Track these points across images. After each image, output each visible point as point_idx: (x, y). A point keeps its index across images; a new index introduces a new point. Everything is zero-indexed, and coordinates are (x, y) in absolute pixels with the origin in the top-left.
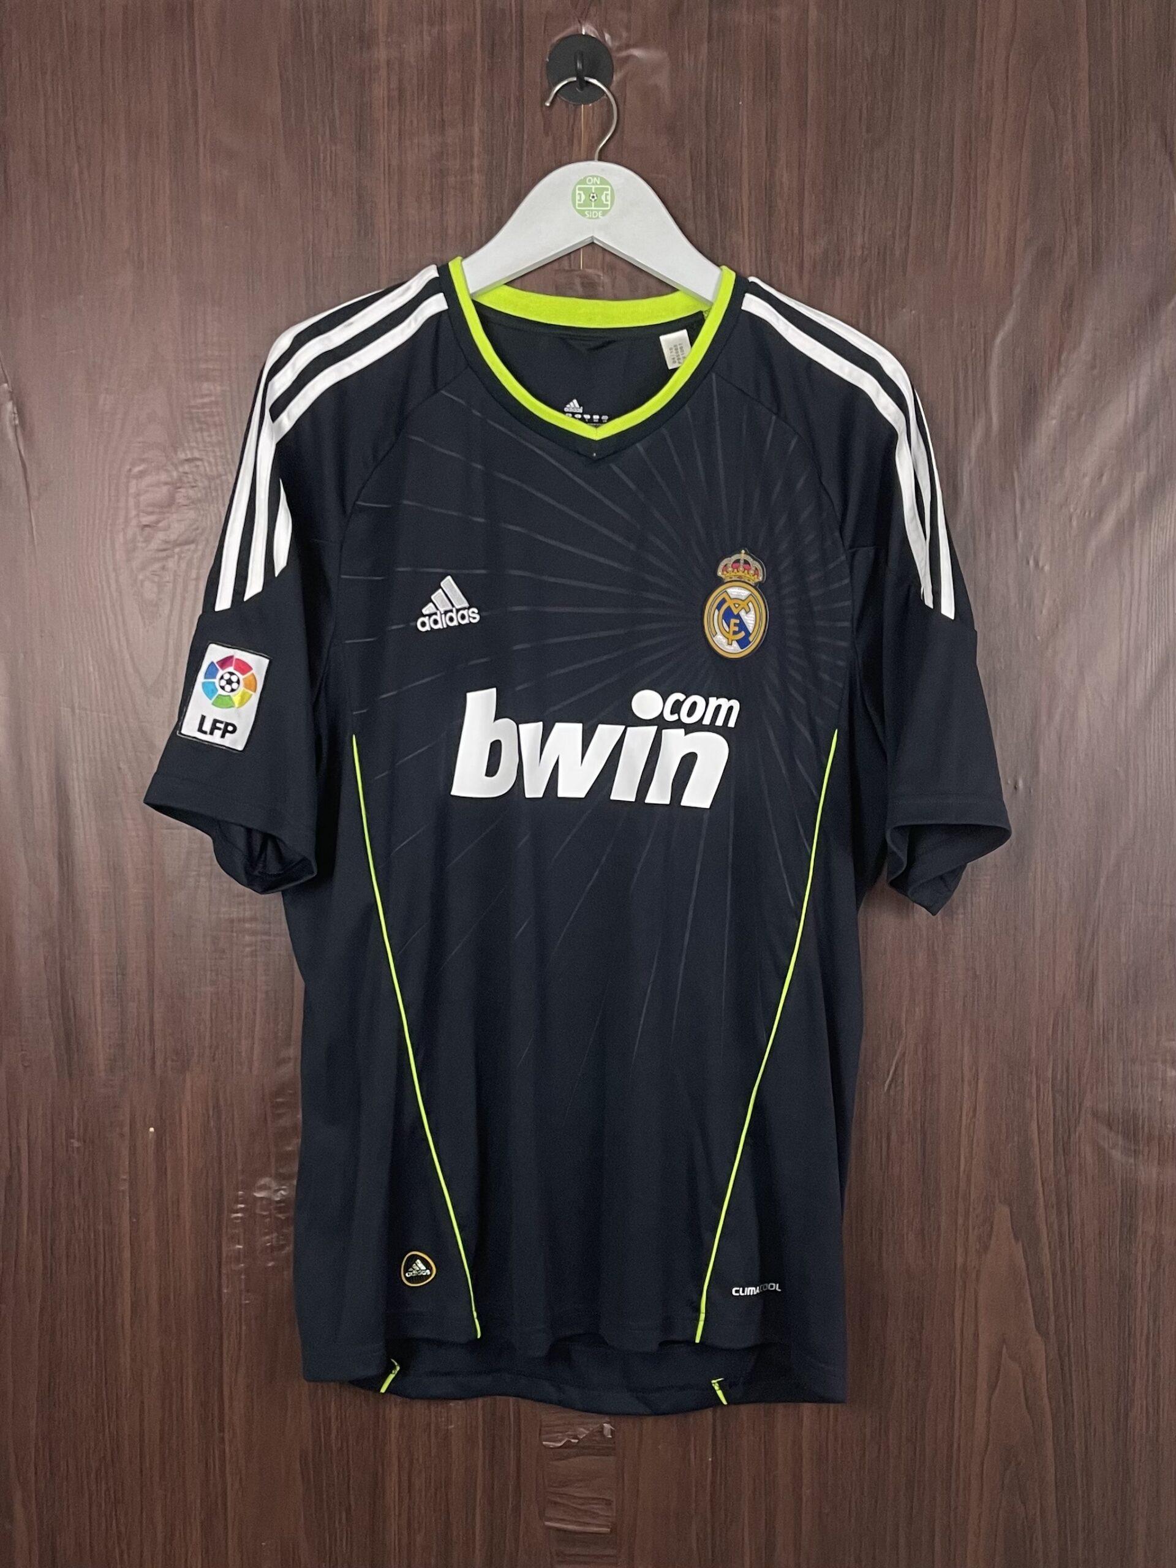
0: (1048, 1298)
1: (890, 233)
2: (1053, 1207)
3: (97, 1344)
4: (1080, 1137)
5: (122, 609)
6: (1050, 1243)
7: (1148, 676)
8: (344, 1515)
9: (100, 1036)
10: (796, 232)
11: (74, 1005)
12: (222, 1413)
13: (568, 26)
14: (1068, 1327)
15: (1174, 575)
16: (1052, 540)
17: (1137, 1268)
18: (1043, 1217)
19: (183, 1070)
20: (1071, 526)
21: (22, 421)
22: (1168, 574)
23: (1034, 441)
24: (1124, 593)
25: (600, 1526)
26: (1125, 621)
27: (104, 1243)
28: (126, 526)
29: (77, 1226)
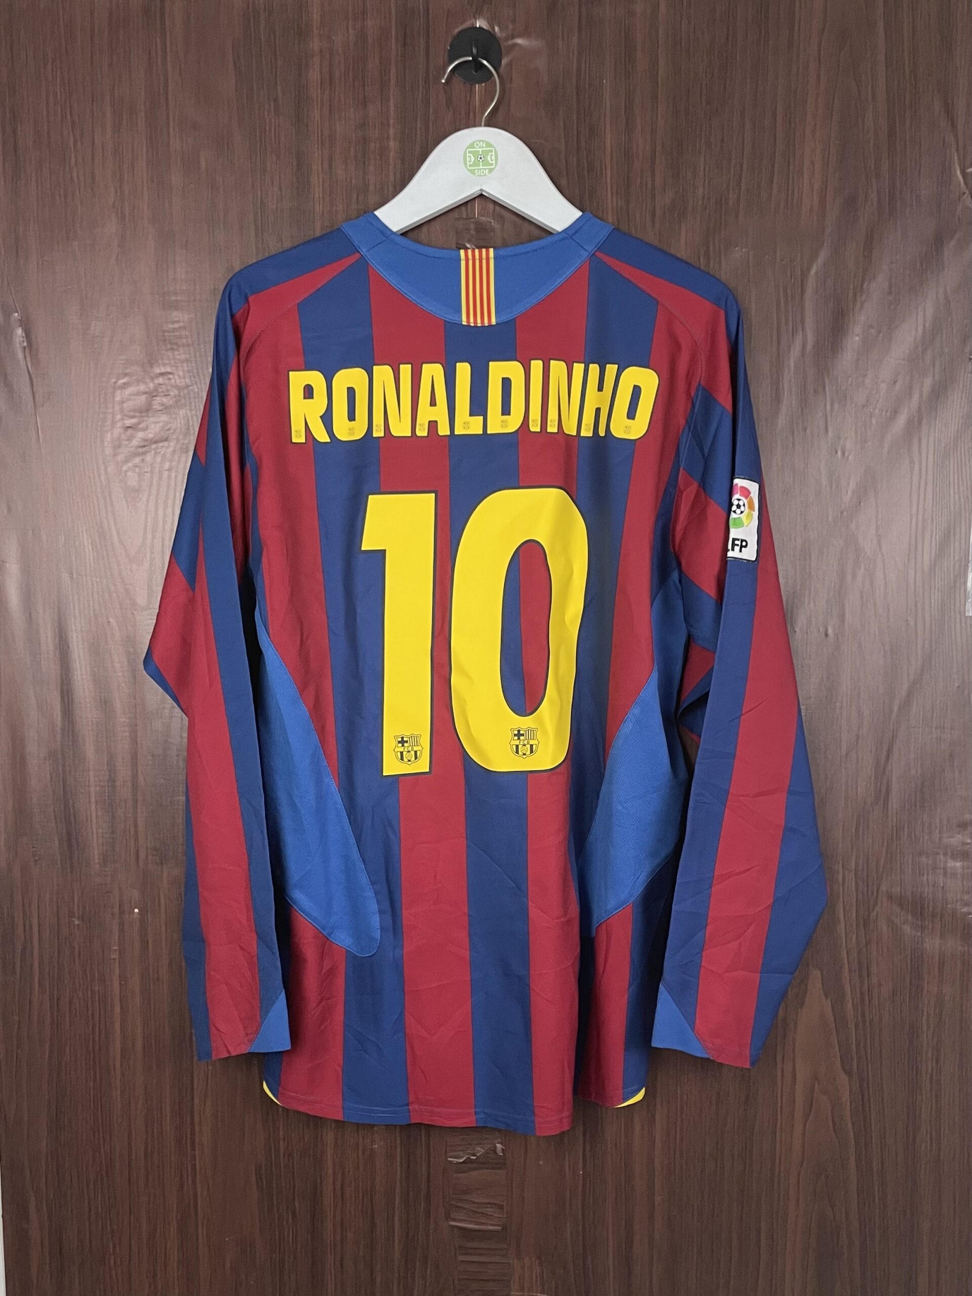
0: (852, 1043)
1: (725, 186)
2: (855, 971)
3: (95, 1080)
4: (877, 916)
5: (110, 494)
6: (853, 1000)
7: (933, 544)
8: (290, 1216)
9: (95, 836)
10: (649, 186)
11: (74, 811)
12: (193, 1134)
13: (465, 20)
14: (868, 1067)
15: (954, 462)
16: (856, 434)
17: (923, 1019)
18: (847, 979)
19: (161, 863)
20: (871, 422)
21: (30, 343)
22: (949, 462)
23: (842, 354)
24: (913, 477)
25: (493, 1225)
26: (915, 499)
27: (100, 1001)
28: (113, 427)
29: (78, 987)
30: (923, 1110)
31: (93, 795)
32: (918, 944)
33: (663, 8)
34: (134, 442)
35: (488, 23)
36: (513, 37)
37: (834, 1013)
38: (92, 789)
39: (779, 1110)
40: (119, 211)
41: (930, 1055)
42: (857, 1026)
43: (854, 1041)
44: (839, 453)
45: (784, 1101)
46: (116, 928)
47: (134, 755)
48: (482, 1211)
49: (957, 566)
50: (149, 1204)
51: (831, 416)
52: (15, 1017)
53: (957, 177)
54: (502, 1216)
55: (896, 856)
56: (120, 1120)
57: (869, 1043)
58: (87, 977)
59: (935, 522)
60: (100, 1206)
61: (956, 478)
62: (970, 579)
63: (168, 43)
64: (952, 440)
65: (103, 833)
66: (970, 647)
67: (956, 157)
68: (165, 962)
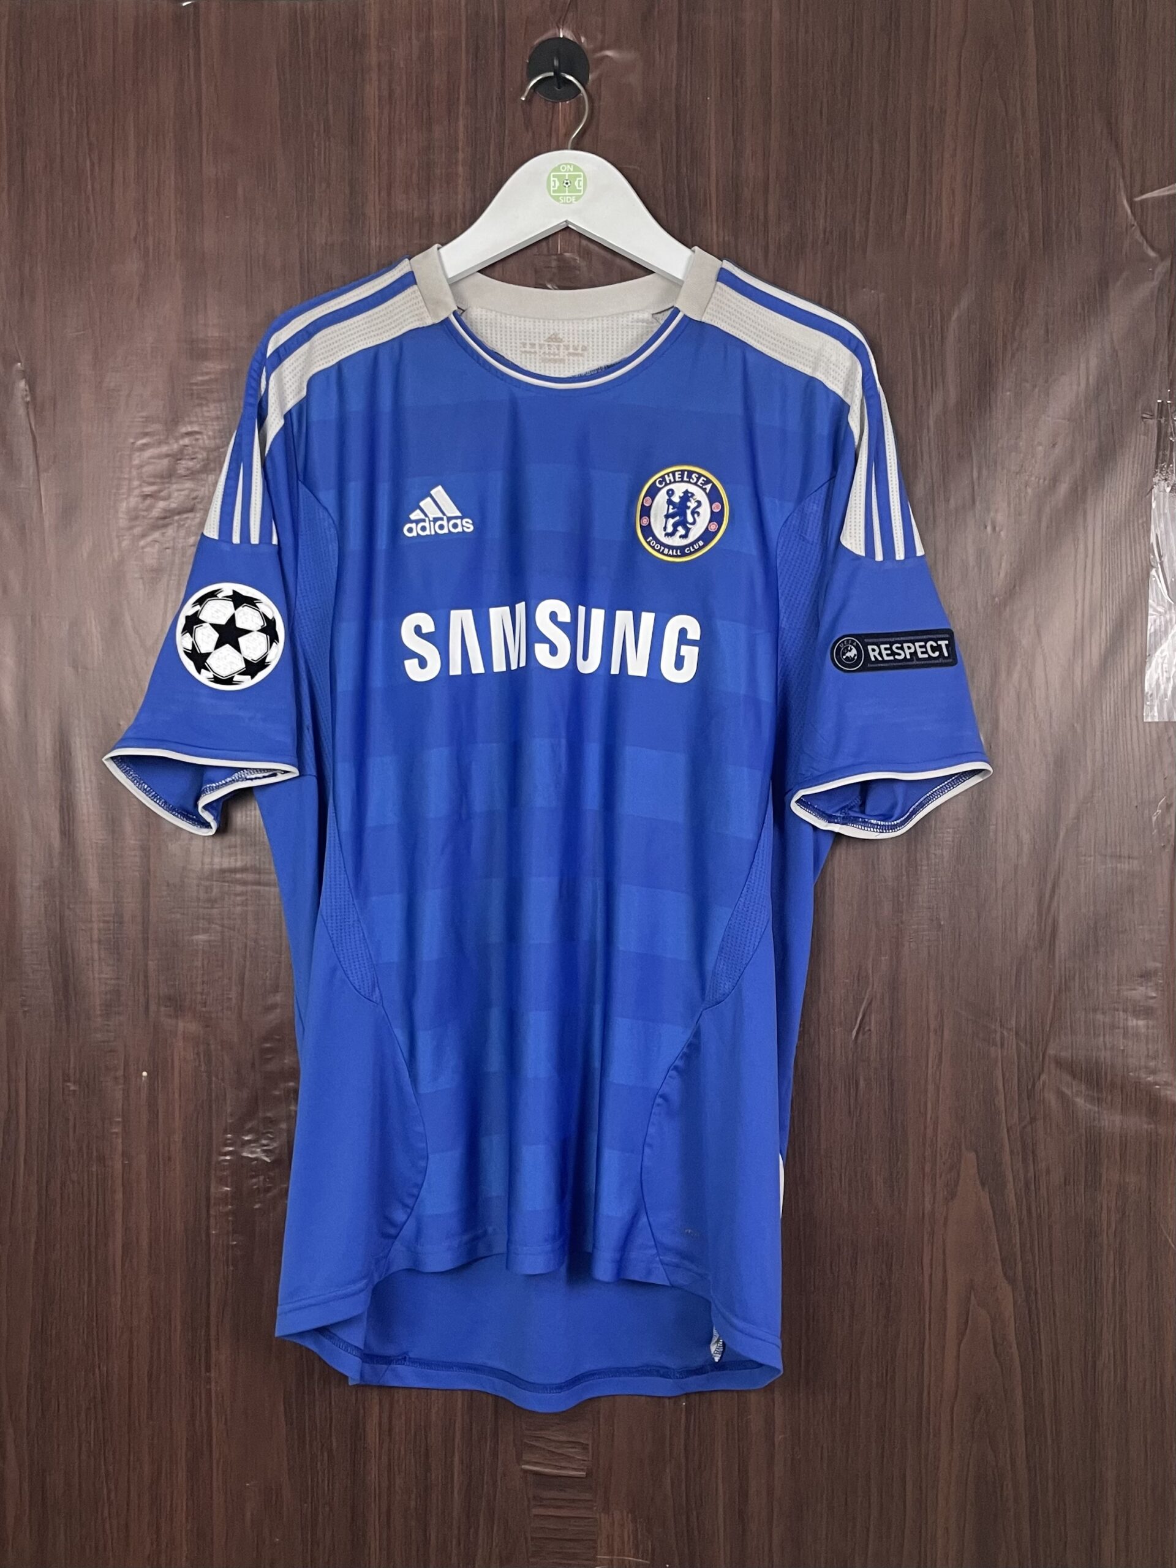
0: (1016, 1244)
1: (850, 217)
2: (1018, 1154)
3: (89, 1284)
4: (1044, 1086)
5: (124, 575)
6: (1015, 1189)
7: (1103, 636)
8: (326, 1454)
9: (97, 983)
10: (761, 215)
11: (72, 952)
12: (208, 1351)
13: (546, 30)
14: (1035, 1273)
15: (1126, 539)
16: (1009, 504)
17: (1103, 1215)
18: (1009, 1162)
19: (177, 1017)
20: (1026, 493)
21: (34, 398)
22: (1120, 538)
23: (990, 412)
24: (1078, 557)
25: (575, 1469)
26: (1080, 582)
27: (97, 1185)
28: (129, 495)
29: (72, 1168)
30: (1105, 1328)
31: (96, 932)
32: (1094, 1119)
33: (776, 15)
34: (154, 513)
35: (573, 31)
36: (602, 48)
37: (993, 1207)
38: (95, 926)
39: (927, 1327)
40: (142, 245)
41: (1111, 1259)
42: (1021, 1223)
43: (1018, 1241)
44: (989, 529)
45: (933, 1317)
46: (119, 1095)
47: (146, 885)
48: (560, 1451)
49: (1132, 661)
50: (152, 1439)
51: (979, 484)
53: (1123, 206)
54: (586, 1458)
55: (1065, 1013)
56: (119, 1333)
57: (1036, 1243)
58: (83, 1156)
59: (1104, 609)
60: (92, 1443)
61: (1129, 558)
62: (1147, 677)
63: (203, 56)
64: (1123, 513)
65: (107, 979)
66: (1150, 759)
67: (1122, 185)
68: (177, 1137)
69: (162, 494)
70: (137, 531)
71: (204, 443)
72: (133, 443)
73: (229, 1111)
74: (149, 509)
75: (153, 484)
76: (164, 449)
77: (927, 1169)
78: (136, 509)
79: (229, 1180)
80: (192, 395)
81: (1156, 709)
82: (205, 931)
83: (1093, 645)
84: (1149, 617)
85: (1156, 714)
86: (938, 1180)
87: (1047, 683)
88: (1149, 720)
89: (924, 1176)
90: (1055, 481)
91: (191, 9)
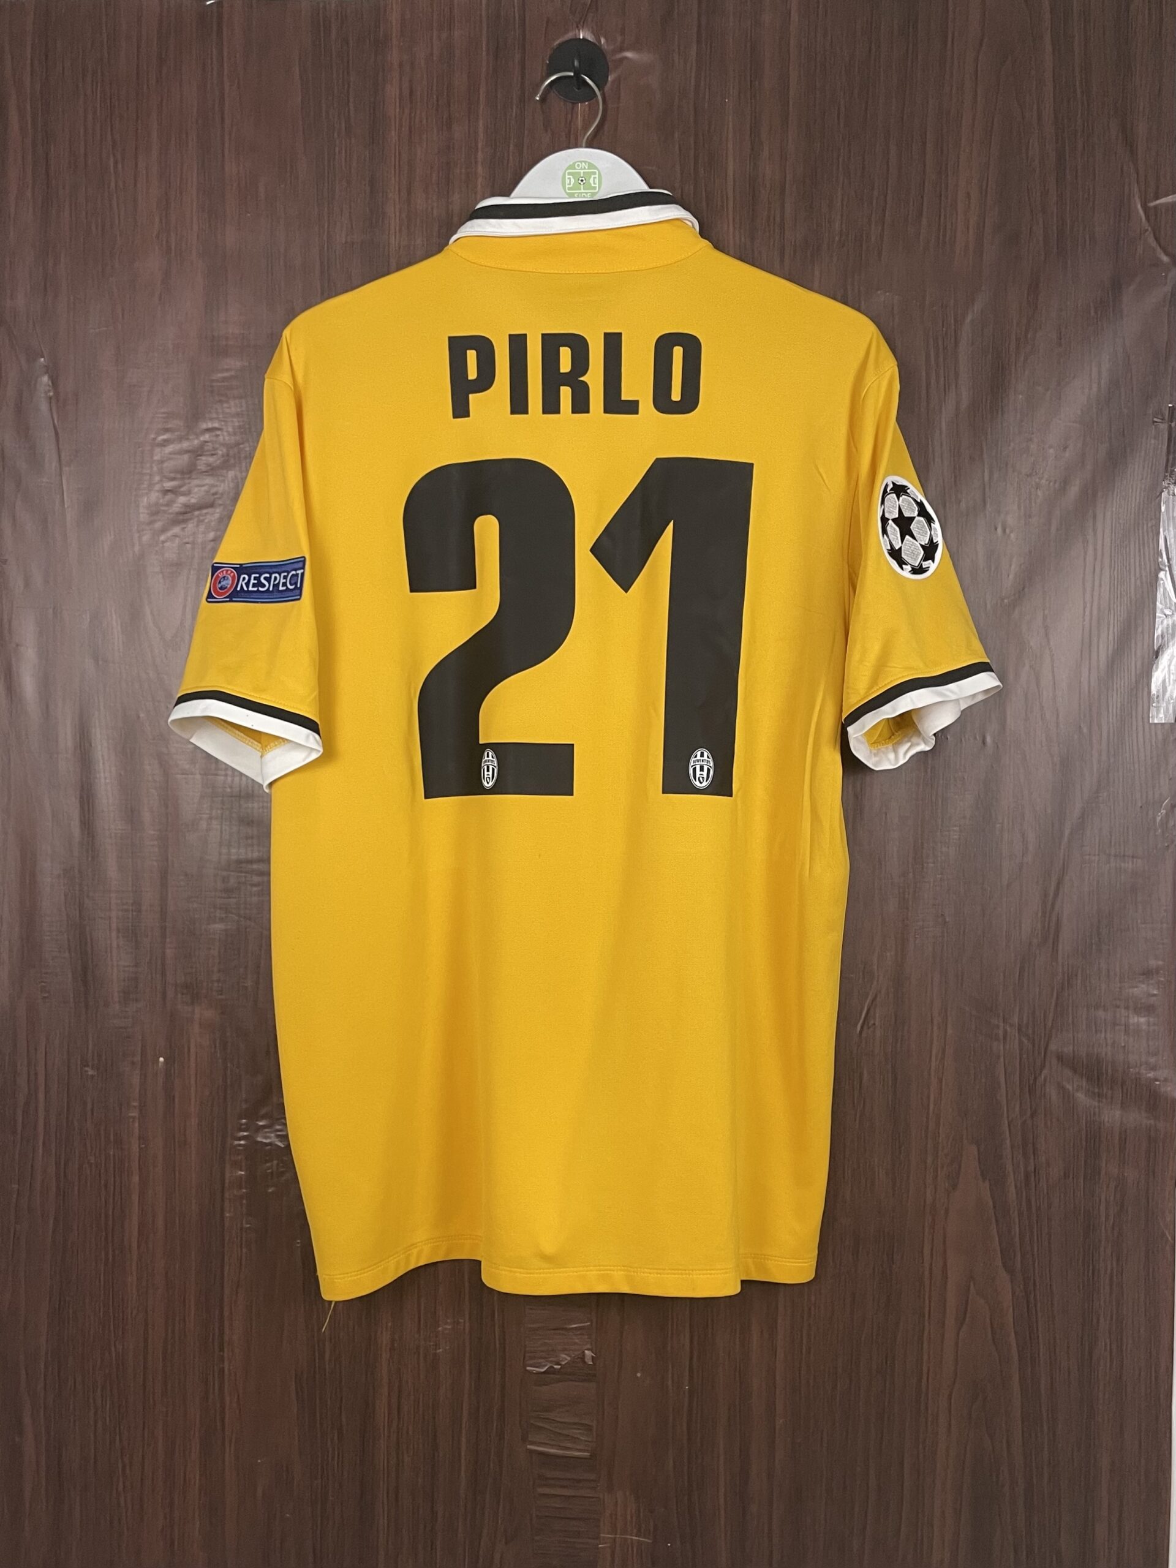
0: (1015, 1236)
1: (866, 221)
2: (1019, 1148)
3: (106, 1264)
4: (1045, 1081)
5: (144, 569)
6: (1016, 1182)
7: (1111, 638)
8: (336, 1434)
9: (115, 970)
10: (778, 219)
11: (91, 939)
12: (222, 1333)
13: (566, 31)
14: (1034, 1264)
15: (1135, 542)
16: (1019, 508)
17: (1101, 1208)
18: (1010, 1156)
19: (192, 1003)
20: (1037, 495)
21: (57, 393)
22: (1129, 542)
23: (1002, 415)
24: (1087, 559)
25: (580, 1450)
26: (1088, 585)
27: (114, 1168)
28: (150, 491)
29: (89, 1151)
30: (1102, 1320)
31: (114, 920)
32: (1094, 1114)
33: (795, 17)
34: (174, 509)
35: (594, 34)
36: (622, 50)
37: (993, 1198)
38: (114, 914)
39: (927, 1316)
40: (164, 243)
41: (1109, 1252)
42: (1020, 1214)
43: (1018, 1234)
44: (999, 530)
45: (933, 1304)
46: (136, 1080)
47: (164, 875)
48: (565, 1432)
49: (1139, 664)
50: (167, 1415)
51: (990, 486)
52: (13, 1186)
53: (1138, 212)
54: (590, 1440)
55: (1067, 1009)
56: (135, 1312)
57: (1035, 1234)
58: (100, 1139)
59: (1112, 611)
60: (108, 1419)
61: (1137, 561)
62: (1154, 680)
63: (225, 54)
64: (1133, 516)
65: (124, 966)
66: (1155, 759)
67: (1136, 190)
68: (194, 1121)
69: (182, 489)
70: (158, 525)
71: (224, 439)
72: (154, 439)
73: (244, 1096)
74: (169, 504)
75: (173, 479)
76: (185, 445)
77: (929, 1160)
78: (157, 504)
79: (243, 1164)
80: (212, 392)
81: (1162, 711)
82: (222, 920)
83: (1101, 646)
84: (1157, 620)
85: (1162, 715)
86: (939, 1173)
87: (1055, 683)
88: (1156, 721)
89: (926, 1169)
90: (1065, 483)
91: (215, 8)
